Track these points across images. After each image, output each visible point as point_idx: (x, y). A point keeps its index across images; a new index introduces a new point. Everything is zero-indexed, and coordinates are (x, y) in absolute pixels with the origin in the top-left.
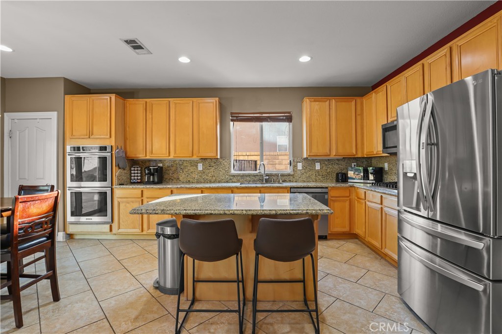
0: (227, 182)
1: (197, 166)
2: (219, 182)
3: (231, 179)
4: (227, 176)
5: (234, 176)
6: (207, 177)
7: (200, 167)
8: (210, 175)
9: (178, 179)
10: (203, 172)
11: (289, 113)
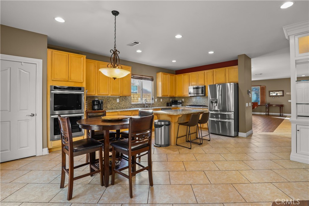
0: (130, 108)
1: (116, 100)
2: (127, 108)
3: (131, 106)
4: (130, 105)
5: (133, 105)
6: (121, 106)
7: (118, 100)
8: (122, 105)
9: (107, 107)
10: (119, 103)
11: (153, 77)
